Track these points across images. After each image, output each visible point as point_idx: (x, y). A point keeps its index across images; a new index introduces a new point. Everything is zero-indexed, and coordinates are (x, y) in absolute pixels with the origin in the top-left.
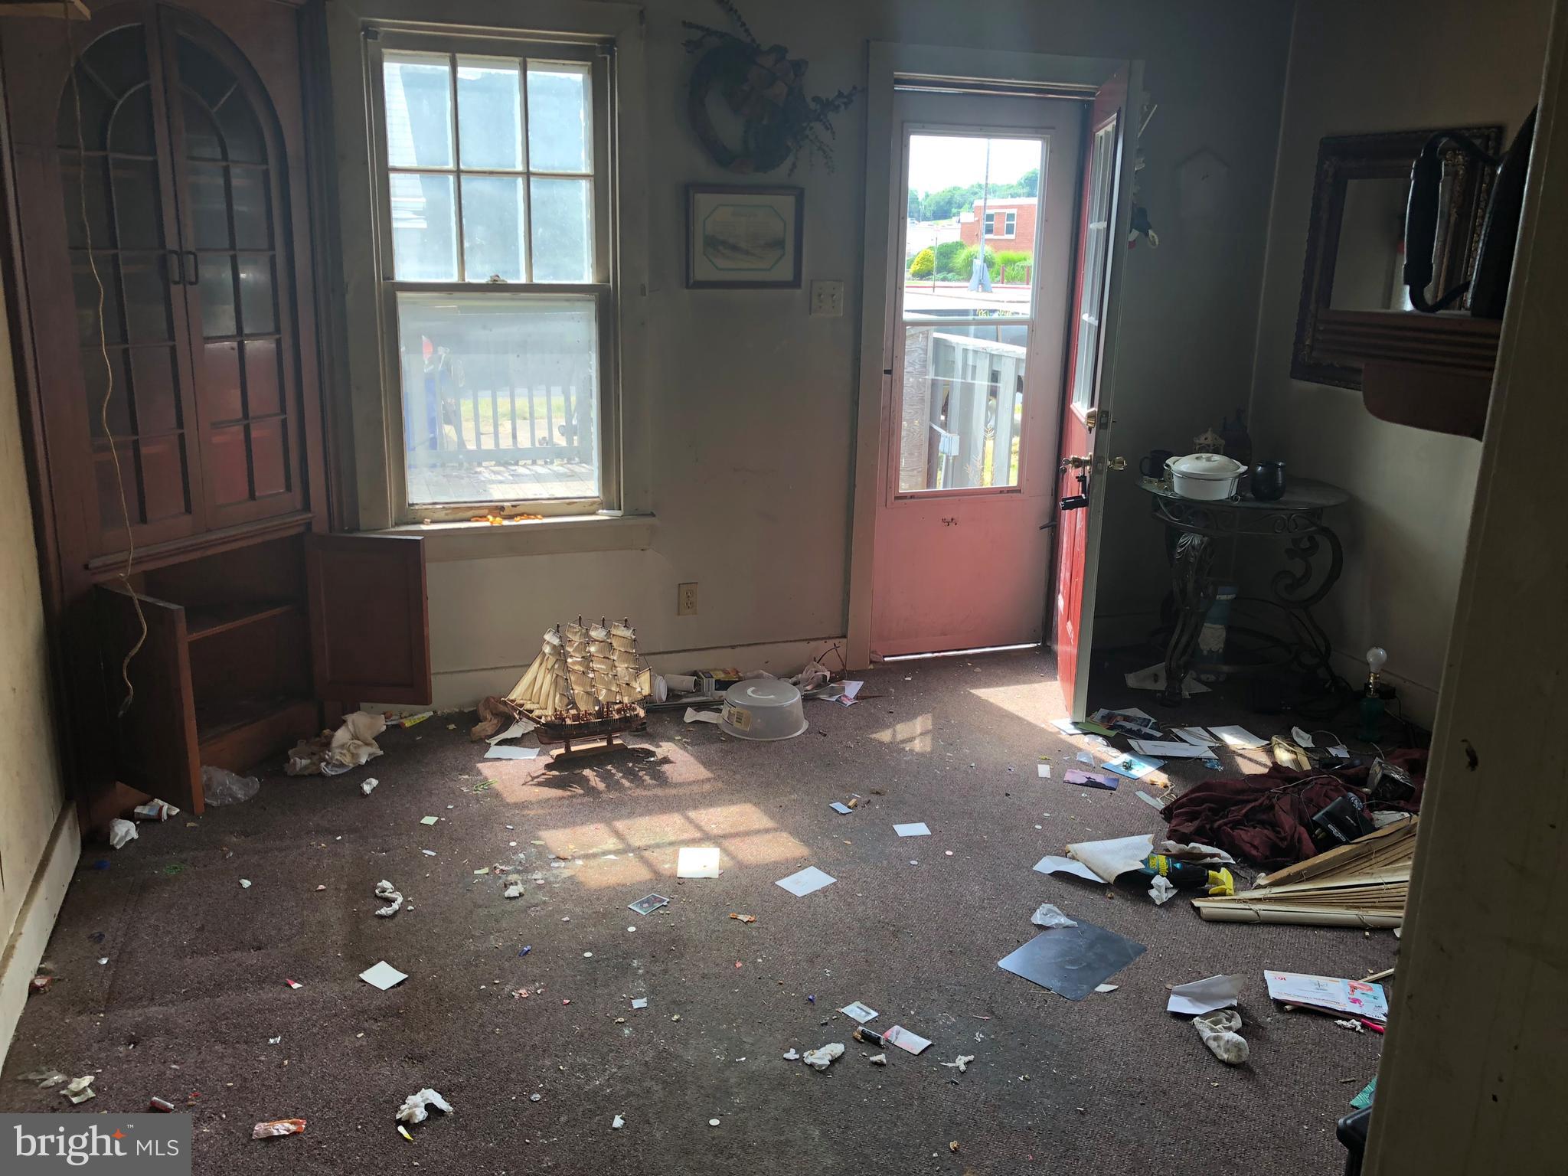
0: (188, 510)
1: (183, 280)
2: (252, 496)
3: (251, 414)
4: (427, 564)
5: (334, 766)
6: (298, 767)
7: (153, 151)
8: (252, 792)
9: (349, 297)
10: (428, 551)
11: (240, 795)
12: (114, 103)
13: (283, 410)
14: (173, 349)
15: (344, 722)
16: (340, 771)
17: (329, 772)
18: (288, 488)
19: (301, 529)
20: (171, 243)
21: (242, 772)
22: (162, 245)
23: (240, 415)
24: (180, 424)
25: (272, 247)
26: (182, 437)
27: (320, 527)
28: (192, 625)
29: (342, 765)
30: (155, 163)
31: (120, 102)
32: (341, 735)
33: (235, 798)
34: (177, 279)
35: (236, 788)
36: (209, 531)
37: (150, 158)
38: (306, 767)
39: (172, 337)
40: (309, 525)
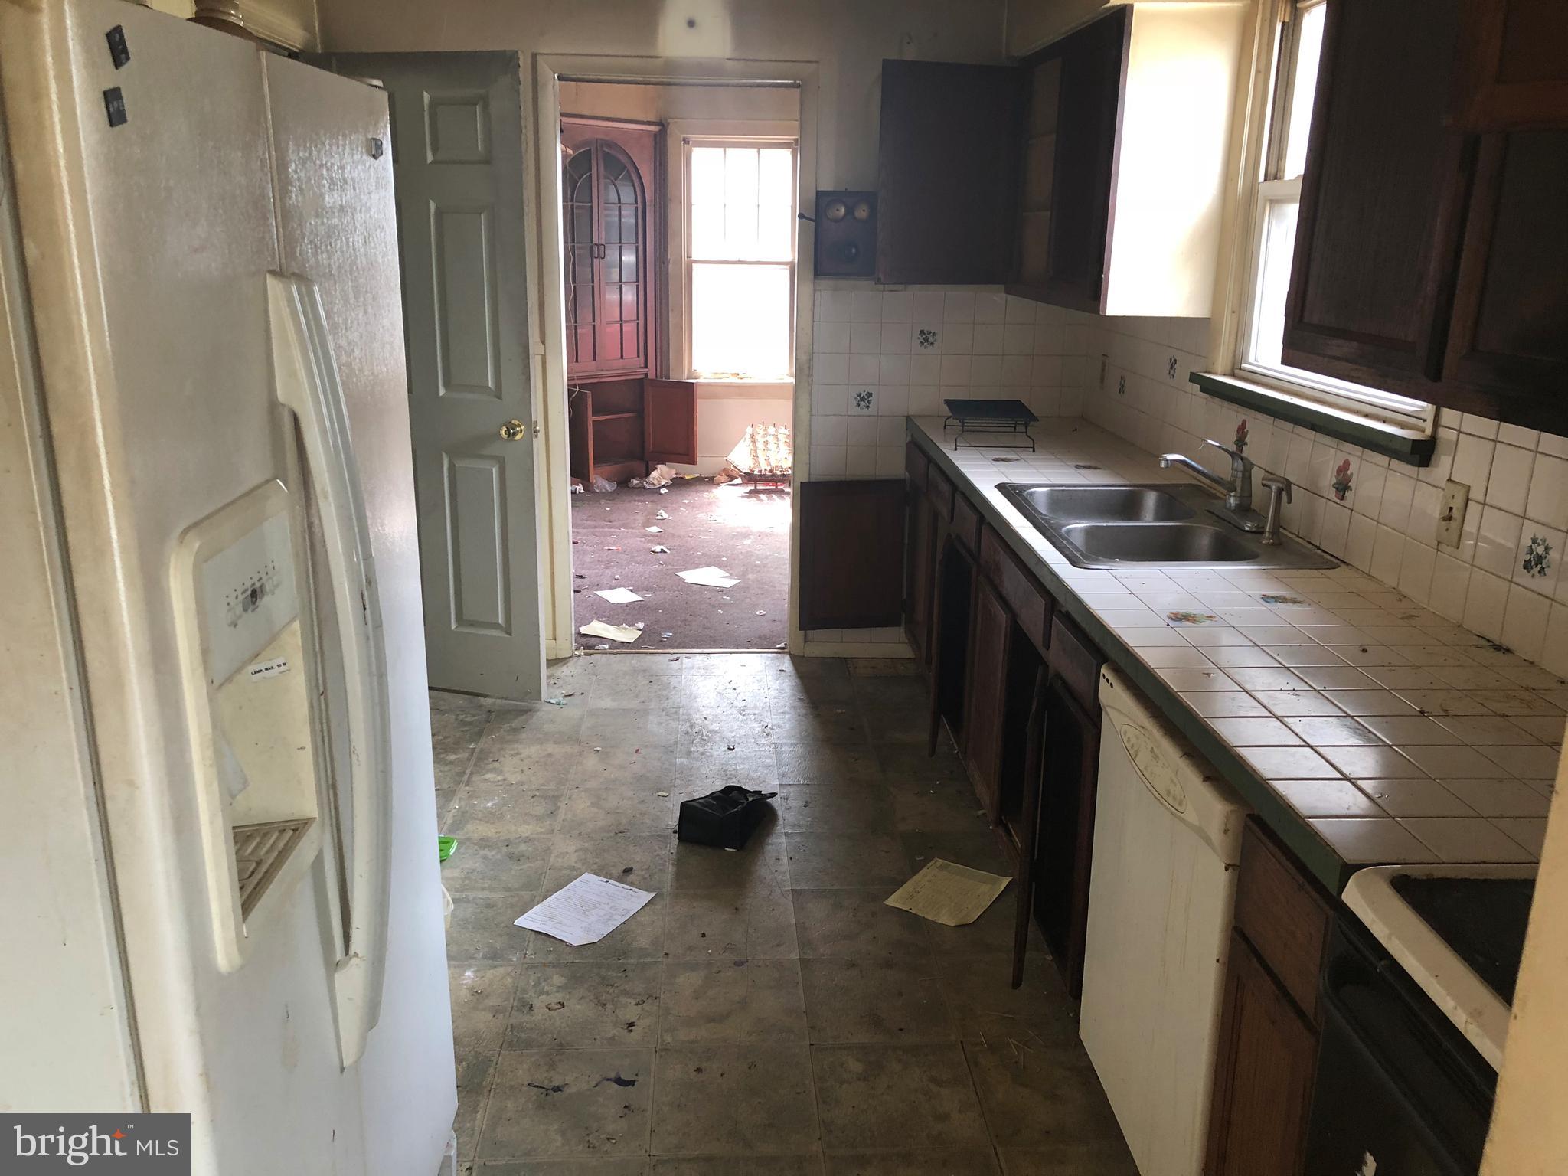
0: (595, 360)
1: (599, 257)
2: (622, 357)
3: (624, 319)
4: (698, 400)
5: (650, 484)
6: (634, 483)
7: (591, 202)
8: (613, 489)
9: (670, 266)
10: (698, 391)
11: (609, 489)
12: (578, 182)
13: (638, 319)
14: (593, 287)
15: (656, 468)
16: (652, 487)
17: (648, 486)
18: (638, 356)
19: (643, 376)
20: (596, 241)
21: (610, 481)
22: (592, 242)
23: (619, 319)
24: (594, 321)
25: (637, 242)
26: (594, 326)
27: (651, 375)
28: (594, 414)
29: (653, 484)
30: (591, 207)
31: (580, 182)
32: (654, 474)
33: (606, 490)
34: (596, 256)
35: (609, 487)
36: (602, 370)
37: (589, 204)
38: (637, 484)
39: (593, 282)
40: (646, 375)
